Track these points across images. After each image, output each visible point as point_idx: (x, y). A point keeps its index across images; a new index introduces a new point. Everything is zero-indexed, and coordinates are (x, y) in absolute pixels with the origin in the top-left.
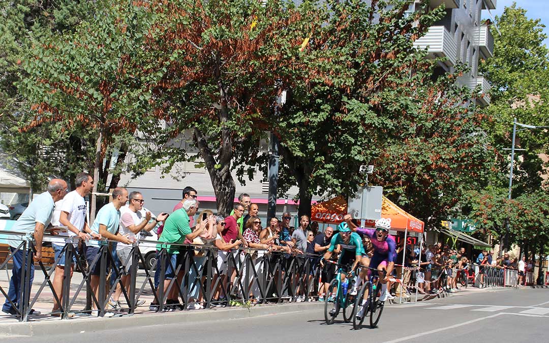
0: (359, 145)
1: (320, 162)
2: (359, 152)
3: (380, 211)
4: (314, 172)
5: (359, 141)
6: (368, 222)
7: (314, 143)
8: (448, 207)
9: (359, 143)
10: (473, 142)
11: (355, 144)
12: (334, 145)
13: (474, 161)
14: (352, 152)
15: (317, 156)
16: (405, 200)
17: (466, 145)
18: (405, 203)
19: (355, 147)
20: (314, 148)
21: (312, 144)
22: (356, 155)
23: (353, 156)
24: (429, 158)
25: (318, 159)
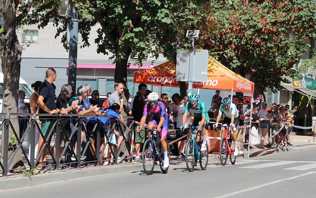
0: (166, 8)
1: (128, 26)
2: (167, 15)
3: (206, 73)
4: (123, 36)
5: (166, 4)
6: (196, 84)
7: (122, 7)
8: (285, 68)
9: (166, 6)
10: (302, 6)
11: (162, 6)
12: (141, 9)
13: (303, 24)
14: (158, 15)
15: (125, 20)
16: (237, 63)
17: (296, 9)
18: (237, 65)
19: (162, 10)
20: (121, 12)
21: (120, 9)
22: (163, 18)
23: (160, 19)
24: (258, 22)
25: (125, 23)
